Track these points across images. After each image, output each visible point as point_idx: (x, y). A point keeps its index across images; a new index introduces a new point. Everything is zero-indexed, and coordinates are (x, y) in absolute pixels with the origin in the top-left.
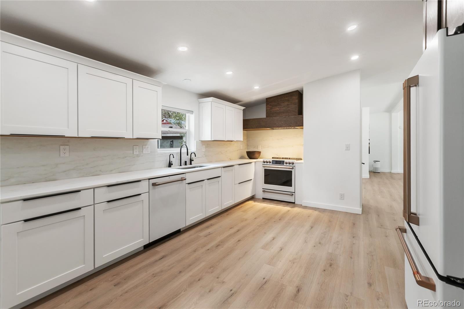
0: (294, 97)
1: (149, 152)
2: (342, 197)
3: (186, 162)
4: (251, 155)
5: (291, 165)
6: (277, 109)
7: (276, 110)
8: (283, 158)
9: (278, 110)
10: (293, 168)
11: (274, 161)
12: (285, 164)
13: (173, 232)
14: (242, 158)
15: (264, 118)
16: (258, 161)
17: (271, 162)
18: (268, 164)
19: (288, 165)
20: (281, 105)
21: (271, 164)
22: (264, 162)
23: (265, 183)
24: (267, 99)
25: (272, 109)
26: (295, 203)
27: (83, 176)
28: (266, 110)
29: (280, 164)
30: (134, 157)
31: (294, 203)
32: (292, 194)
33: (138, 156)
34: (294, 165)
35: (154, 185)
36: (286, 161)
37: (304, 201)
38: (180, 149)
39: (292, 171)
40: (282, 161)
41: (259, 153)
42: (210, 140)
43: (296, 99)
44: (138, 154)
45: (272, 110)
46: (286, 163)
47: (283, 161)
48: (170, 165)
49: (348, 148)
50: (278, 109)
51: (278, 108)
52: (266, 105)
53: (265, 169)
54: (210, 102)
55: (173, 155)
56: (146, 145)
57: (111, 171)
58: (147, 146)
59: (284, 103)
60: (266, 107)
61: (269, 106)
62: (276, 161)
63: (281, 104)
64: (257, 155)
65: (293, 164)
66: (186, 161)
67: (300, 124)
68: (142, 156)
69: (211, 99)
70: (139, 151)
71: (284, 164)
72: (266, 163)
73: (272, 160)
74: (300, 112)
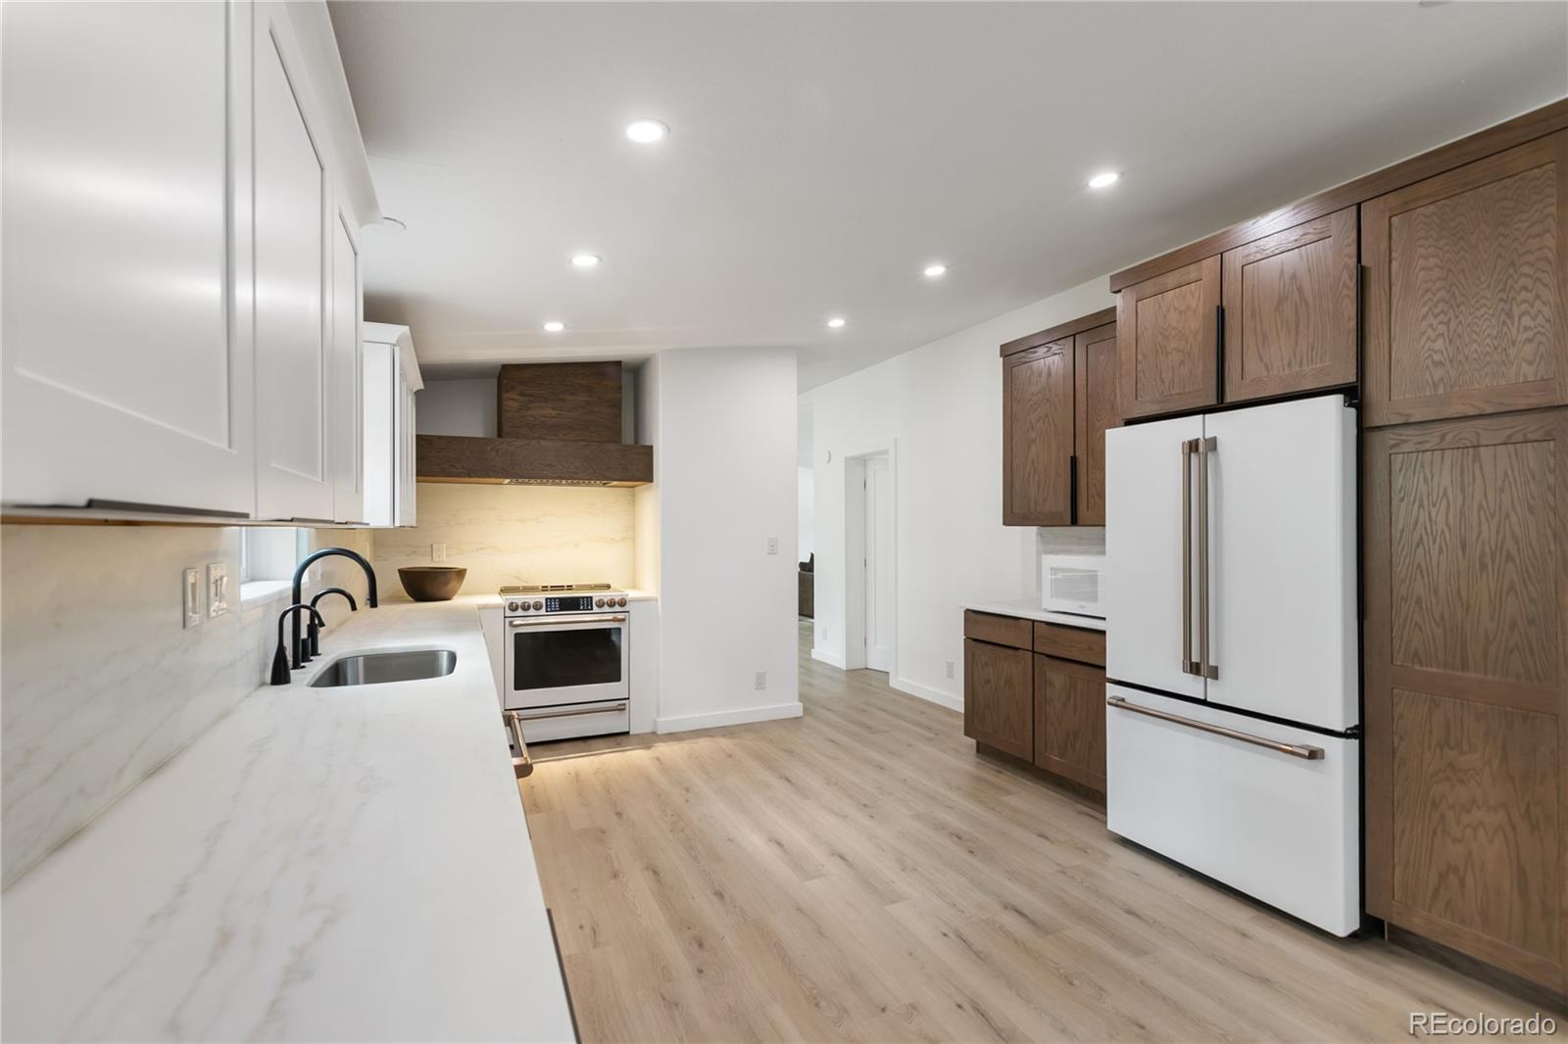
0: (609, 383)
2: (761, 682)
4: (423, 585)
5: (617, 608)
6: (547, 411)
7: (544, 416)
8: (585, 588)
9: (553, 417)
10: (623, 618)
11: (555, 599)
12: (594, 606)
17: (541, 608)
18: (531, 611)
19: (606, 608)
20: (563, 400)
21: (543, 611)
22: (503, 608)
23: (517, 687)
24: (503, 368)
25: (529, 408)
26: (631, 732)
28: (496, 411)
29: (579, 609)
31: (627, 733)
32: (620, 706)
34: (627, 608)
36: (596, 595)
37: (663, 719)
39: (618, 630)
40: (583, 598)
41: (458, 573)
43: (614, 391)
45: (530, 412)
46: (601, 604)
47: (587, 598)
50: (553, 413)
51: (554, 409)
52: (499, 392)
53: (513, 635)
59: (573, 394)
60: (497, 400)
61: (516, 397)
62: (560, 599)
63: (562, 397)
64: (447, 584)
65: (623, 603)
71: (592, 609)
72: (521, 612)
73: (547, 599)
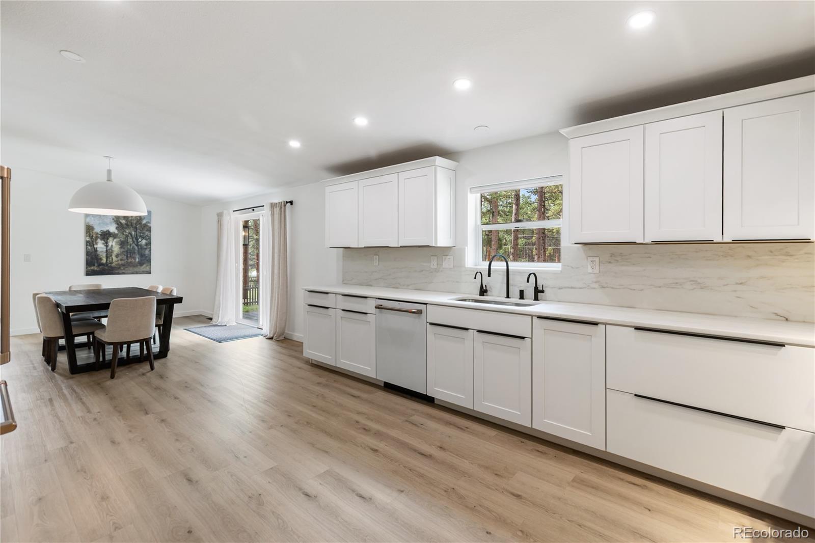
1: (452, 267)
13: (413, 390)
27: (387, 287)
30: (432, 272)
33: (437, 271)
38: (488, 263)
44: (436, 267)
55: (480, 272)
56: (447, 255)
57: (408, 285)
58: (448, 257)
66: (523, 291)
68: (442, 271)
70: (437, 264)
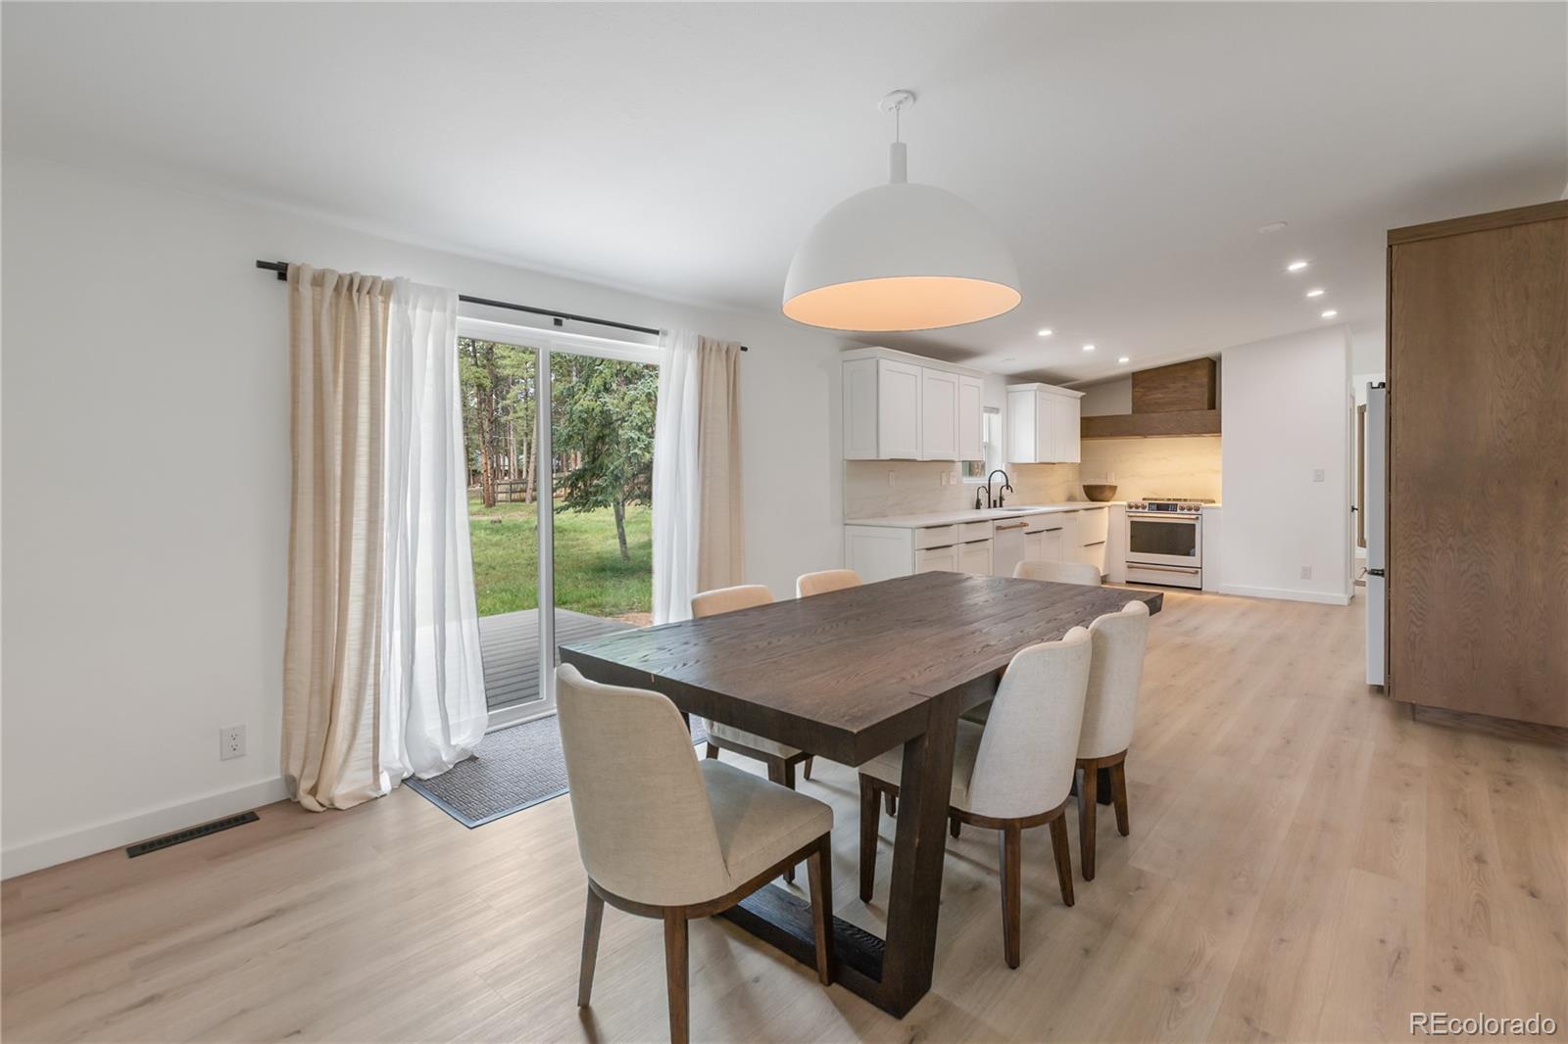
0: (1199, 372)
2: (1306, 573)
3: (995, 502)
4: (1095, 493)
5: (1193, 512)
6: (1158, 395)
7: (1156, 399)
8: (1174, 500)
9: (1162, 398)
10: (1197, 518)
11: (1154, 504)
12: (1179, 511)
14: (1071, 499)
15: (1129, 416)
16: (1115, 505)
17: (1144, 508)
18: (1140, 510)
19: (1186, 511)
20: (1168, 388)
21: (1146, 510)
22: (1130, 507)
23: (1132, 550)
24: (1133, 374)
25: (1146, 395)
26: (1203, 589)
28: (1133, 399)
29: (1168, 511)
30: (942, 490)
31: (1201, 589)
32: (1197, 571)
33: (945, 488)
34: (1199, 512)
35: (999, 528)
36: (1180, 504)
37: (1223, 585)
39: (1194, 525)
40: (1171, 505)
41: (1114, 488)
42: (1033, 461)
43: (1202, 377)
44: (945, 485)
45: (1147, 397)
46: (1182, 509)
47: (1174, 504)
48: (978, 506)
49: (1319, 477)
50: (1160, 395)
51: (1162, 393)
52: (1133, 387)
53: (1132, 522)
54: (1033, 393)
59: (1173, 383)
60: (1133, 392)
61: (1140, 390)
62: (1158, 504)
63: (1167, 385)
64: (1107, 493)
65: (1197, 509)
66: (996, 500)
67: (1215, 429)
68: (949, 489)
69: (1035, 385)
70: (946, 481)
71: (1175, 511)
72: (1134, 510)
73: (1149, 503)
74: (1213, 403)
